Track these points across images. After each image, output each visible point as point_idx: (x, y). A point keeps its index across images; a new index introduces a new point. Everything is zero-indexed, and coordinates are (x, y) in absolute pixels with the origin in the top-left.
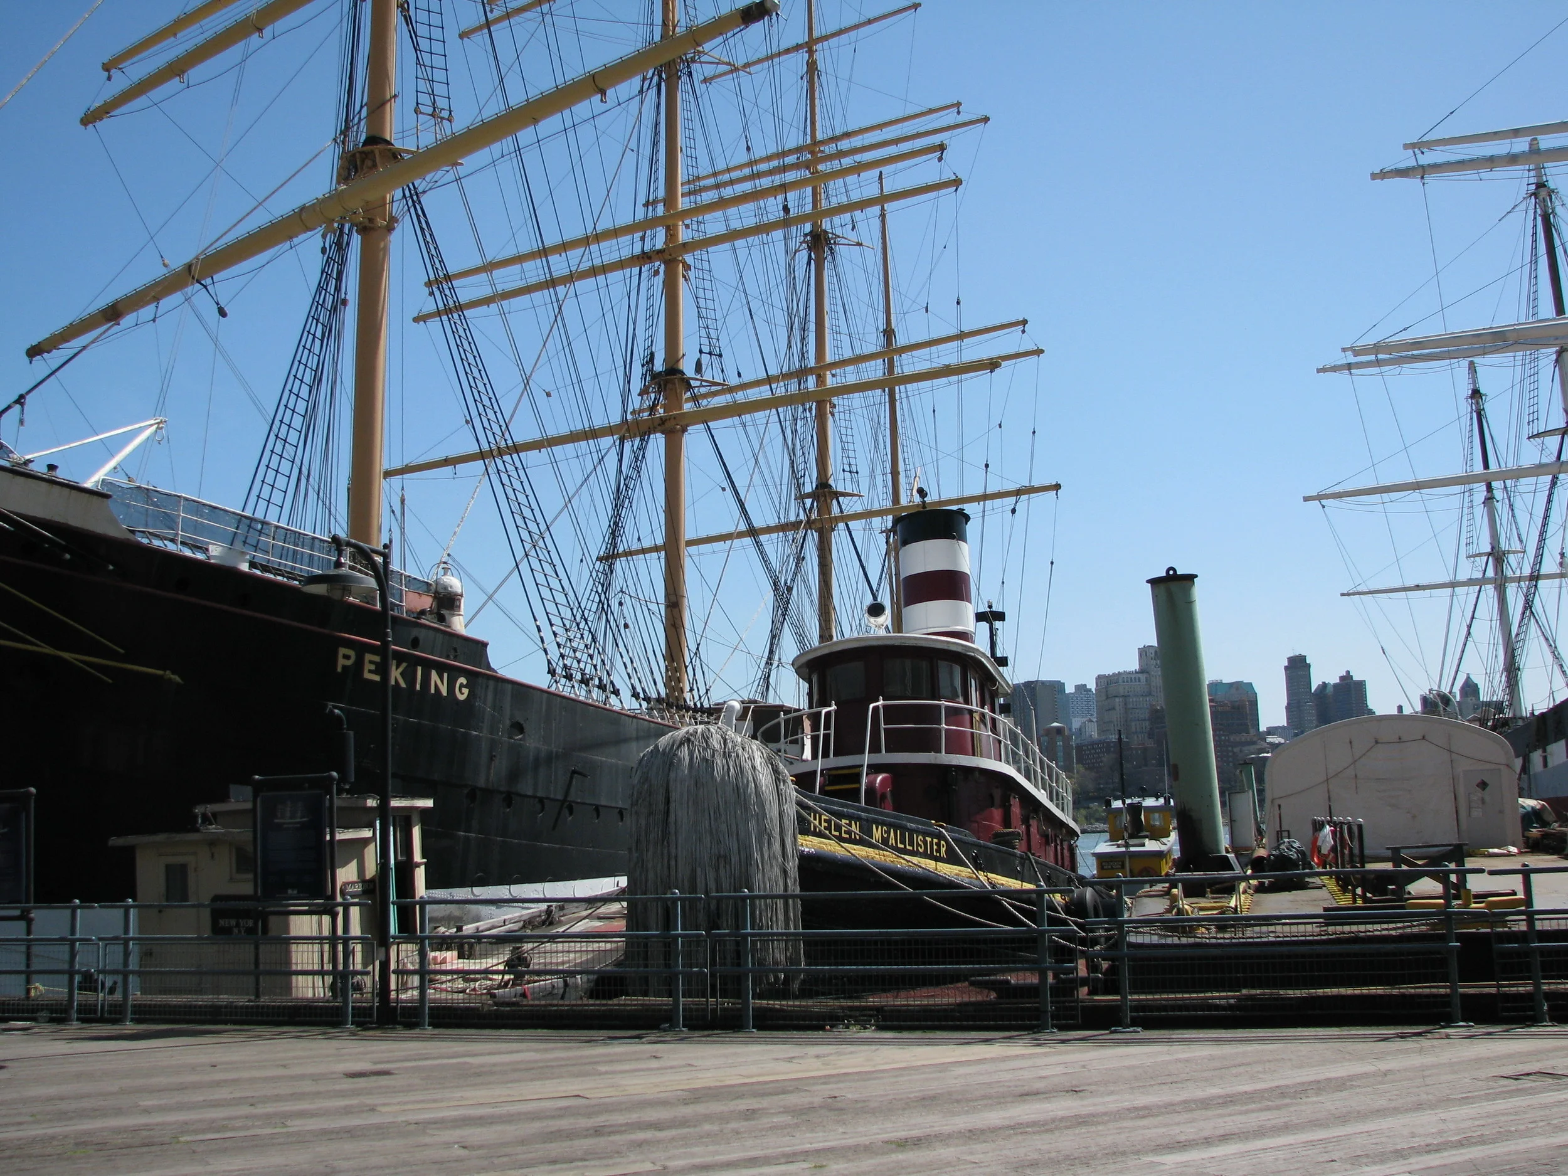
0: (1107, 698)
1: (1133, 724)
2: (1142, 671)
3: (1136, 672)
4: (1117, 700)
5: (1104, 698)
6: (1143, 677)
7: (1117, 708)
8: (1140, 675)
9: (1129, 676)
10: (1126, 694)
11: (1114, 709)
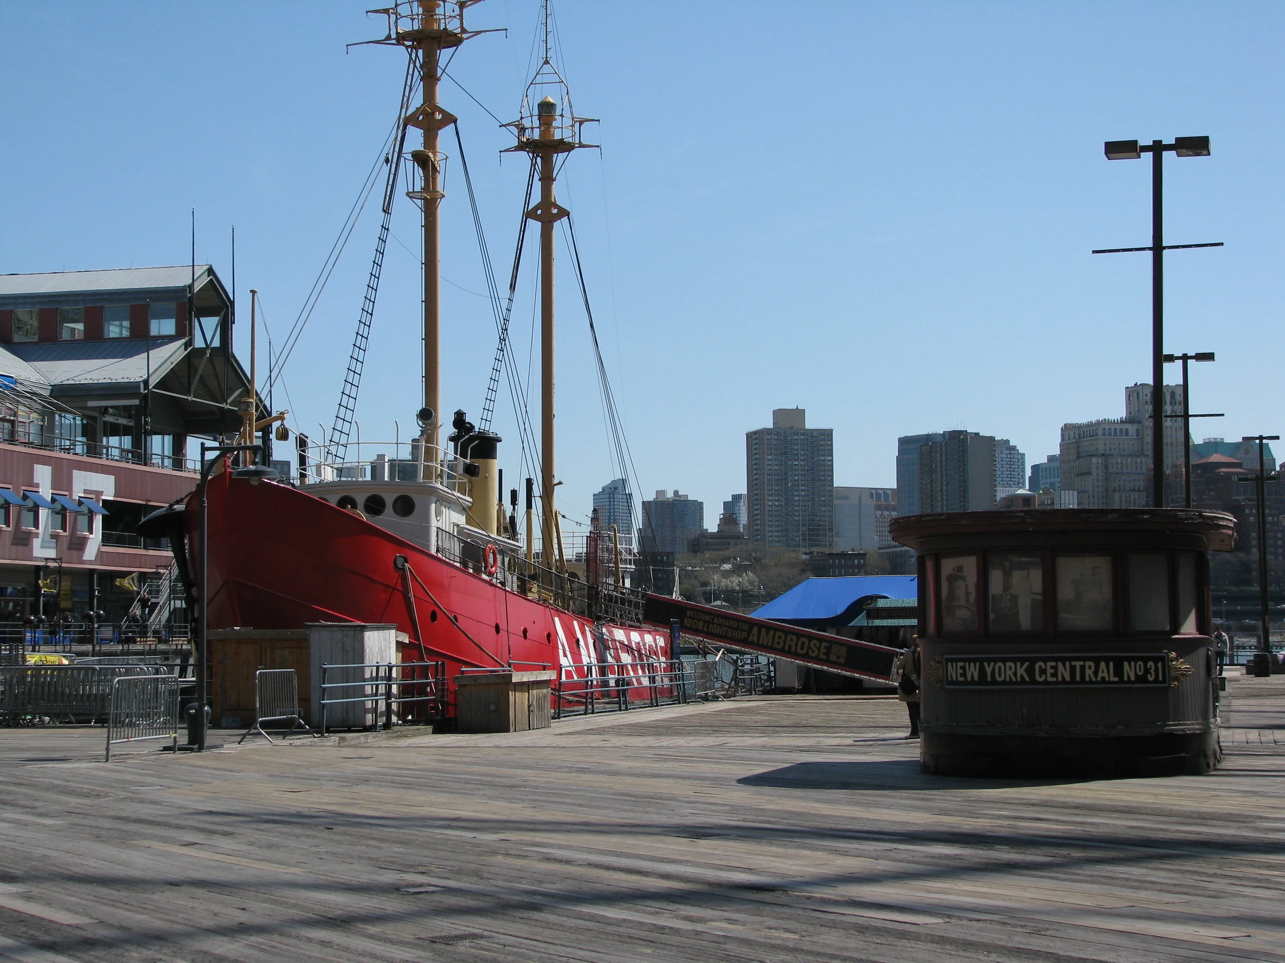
0: (1079, 457)
1: (1117, 495)
2: (1130, 420)
3: (1122, 422)
4: (1094, 460)
5: (1075, 457)
6: (1132, 429)
7: (1094, 471)
8: (1125, 426)
9: (1113, 427)
10: (1108, 452)
11: (1089, 473)
